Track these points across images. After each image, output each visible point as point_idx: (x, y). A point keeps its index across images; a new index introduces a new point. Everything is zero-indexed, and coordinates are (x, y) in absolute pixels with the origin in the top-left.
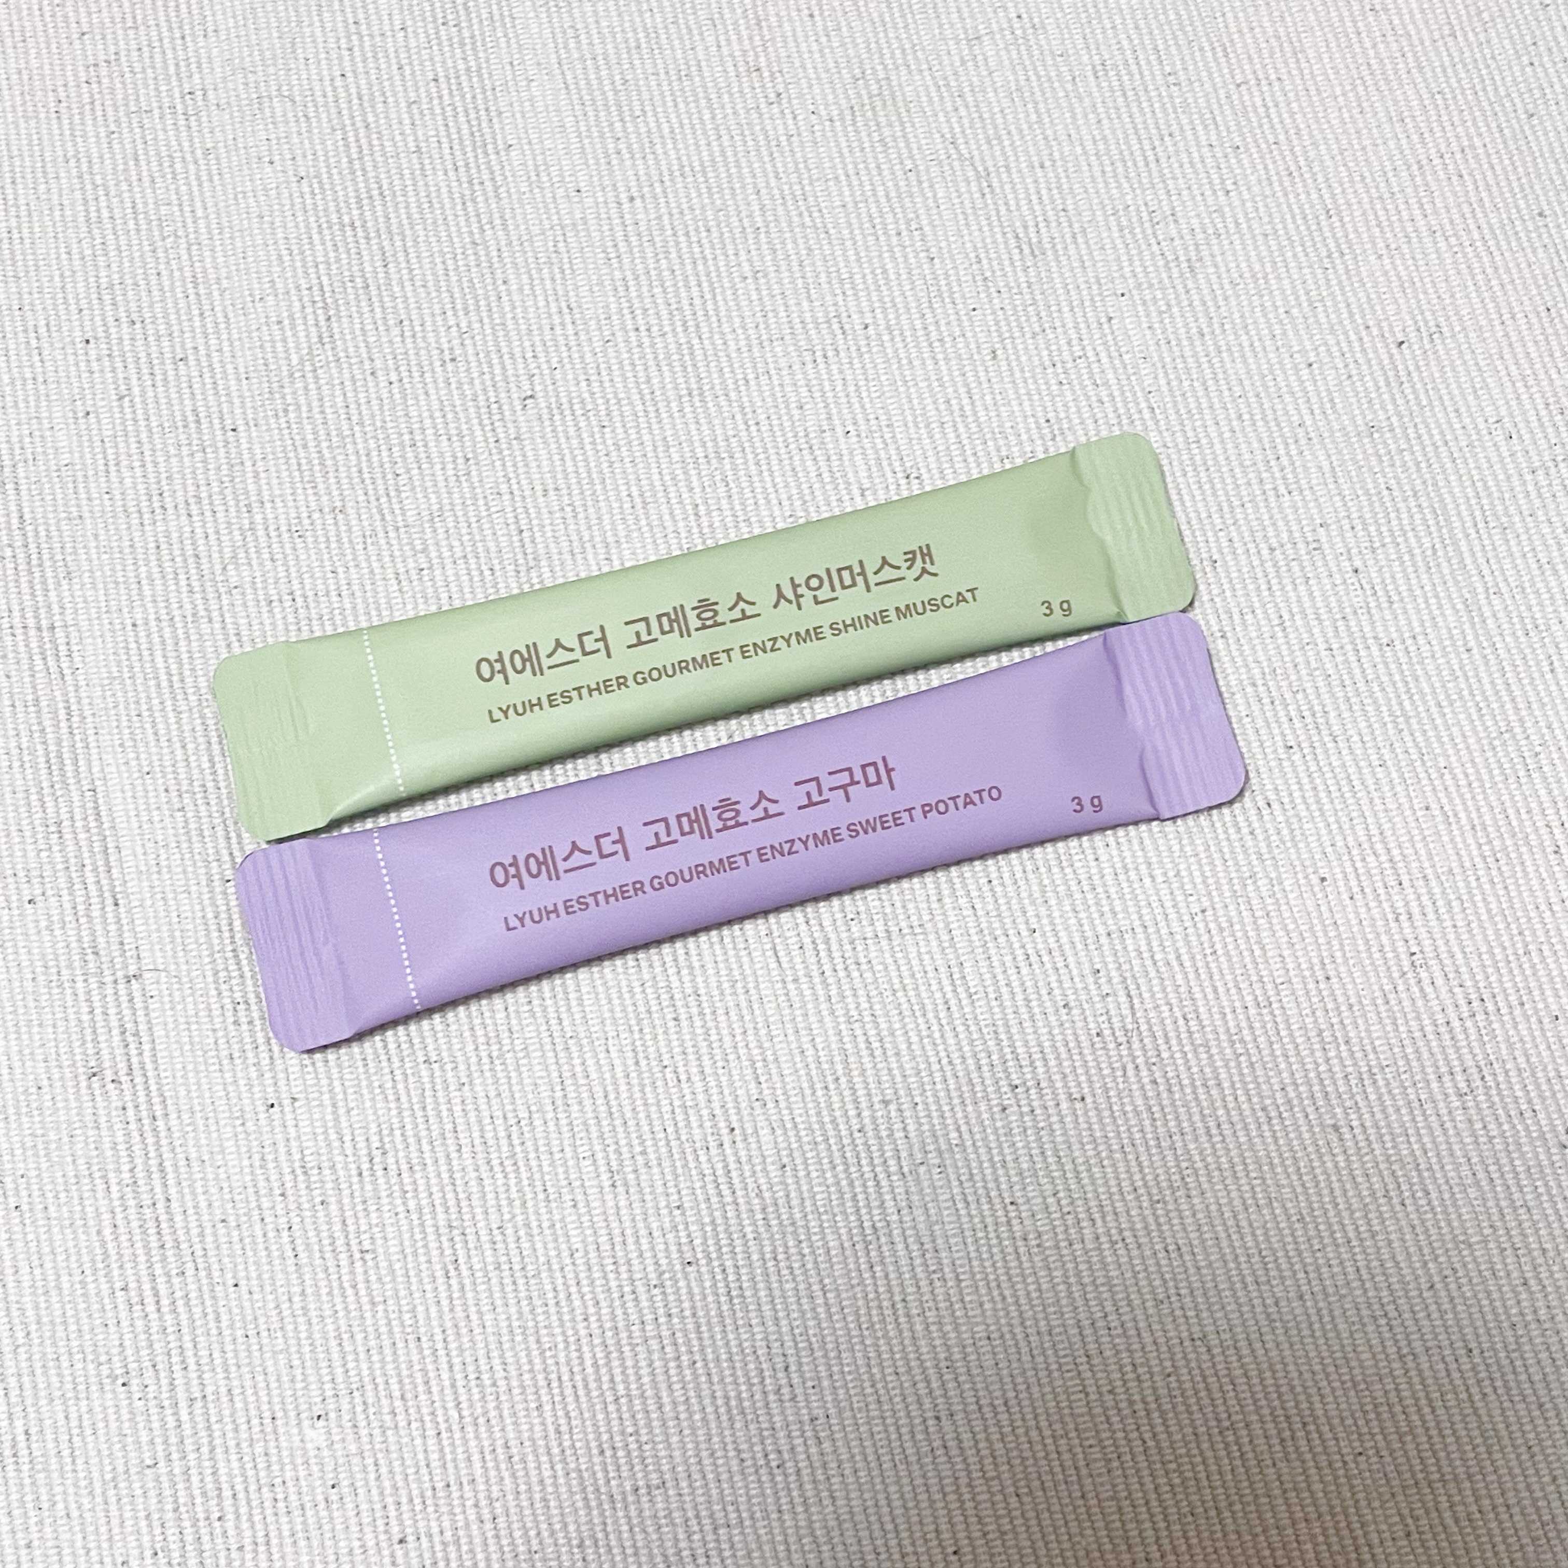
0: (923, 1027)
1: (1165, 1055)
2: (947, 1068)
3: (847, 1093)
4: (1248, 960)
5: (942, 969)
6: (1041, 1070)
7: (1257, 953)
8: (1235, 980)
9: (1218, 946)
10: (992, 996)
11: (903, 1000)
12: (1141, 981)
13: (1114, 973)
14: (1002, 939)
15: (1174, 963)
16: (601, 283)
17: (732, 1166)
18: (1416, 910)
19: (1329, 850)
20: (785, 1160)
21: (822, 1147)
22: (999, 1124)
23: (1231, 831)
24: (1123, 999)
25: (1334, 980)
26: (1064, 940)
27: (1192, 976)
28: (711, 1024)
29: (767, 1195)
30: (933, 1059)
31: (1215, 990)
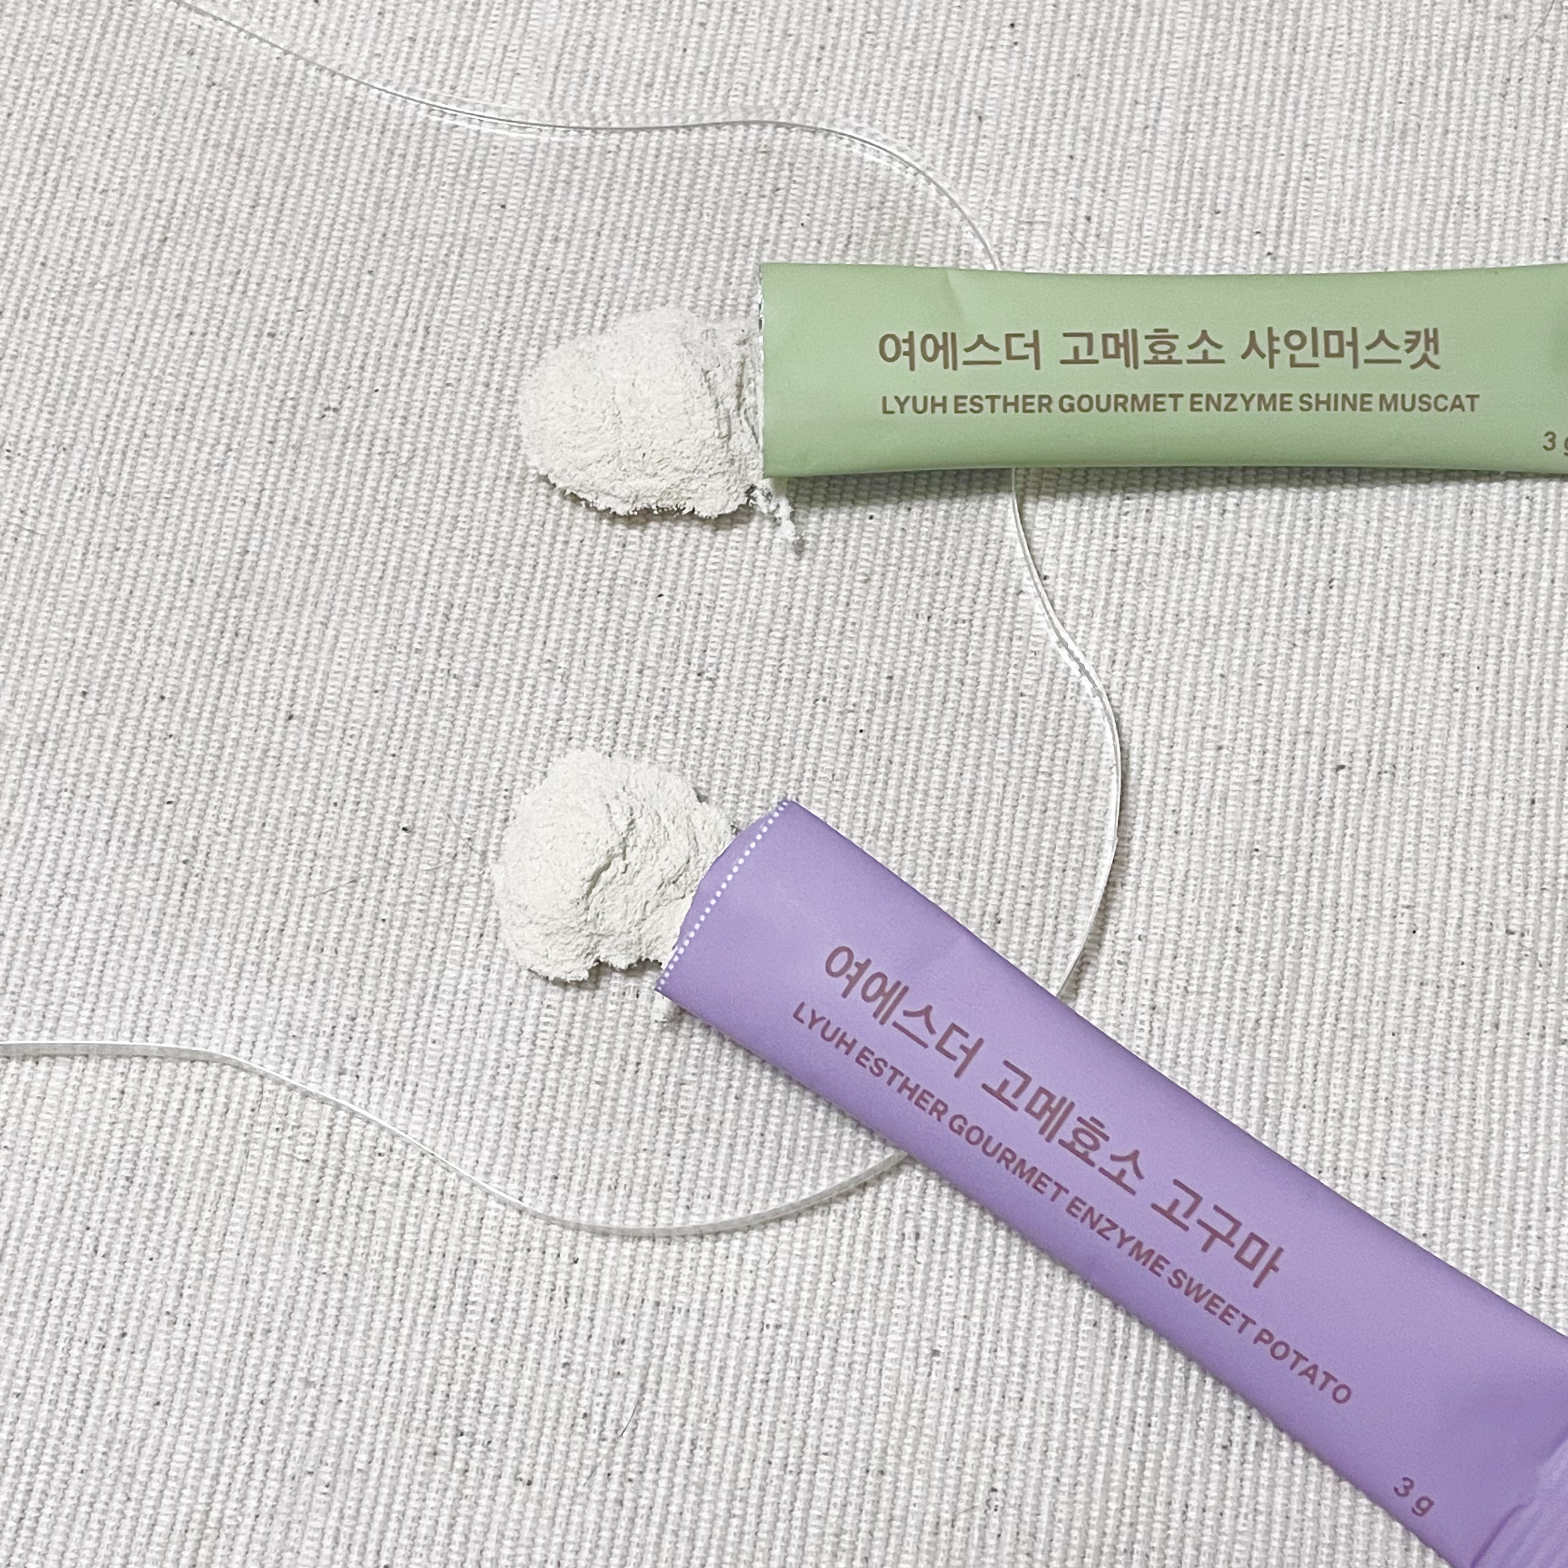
0: (395, 1315)
1: (649, 1476)
2: (396, 1375)
3: (271, 1352)
4: (801, 1407)
5: (450, 1259)
6: (500, 1427)
7: (816, 1404)
8: (774, 1424)
9: (775, 1375)
10: (490, 1315)
11: (388, 1273)
12: (666, 1376)
13: (640, 1353)
14: (536, 1254)
15: (715, 1373)
16: (475, 317)
17: (103, 1376)
18: (1022, 1439)
19: (960, 1321)
20: (163, 1398)
21: (212, 1401)
22: (420, 1468)
23: (859, 1247)
24: (634, 1388)
25: (888, 1478)
26: (605, 1288)
27: (726, 1397)
28: (164, 1203)
29: (122, 1427)
30: (386, 1358)
31: (744, 1427)
